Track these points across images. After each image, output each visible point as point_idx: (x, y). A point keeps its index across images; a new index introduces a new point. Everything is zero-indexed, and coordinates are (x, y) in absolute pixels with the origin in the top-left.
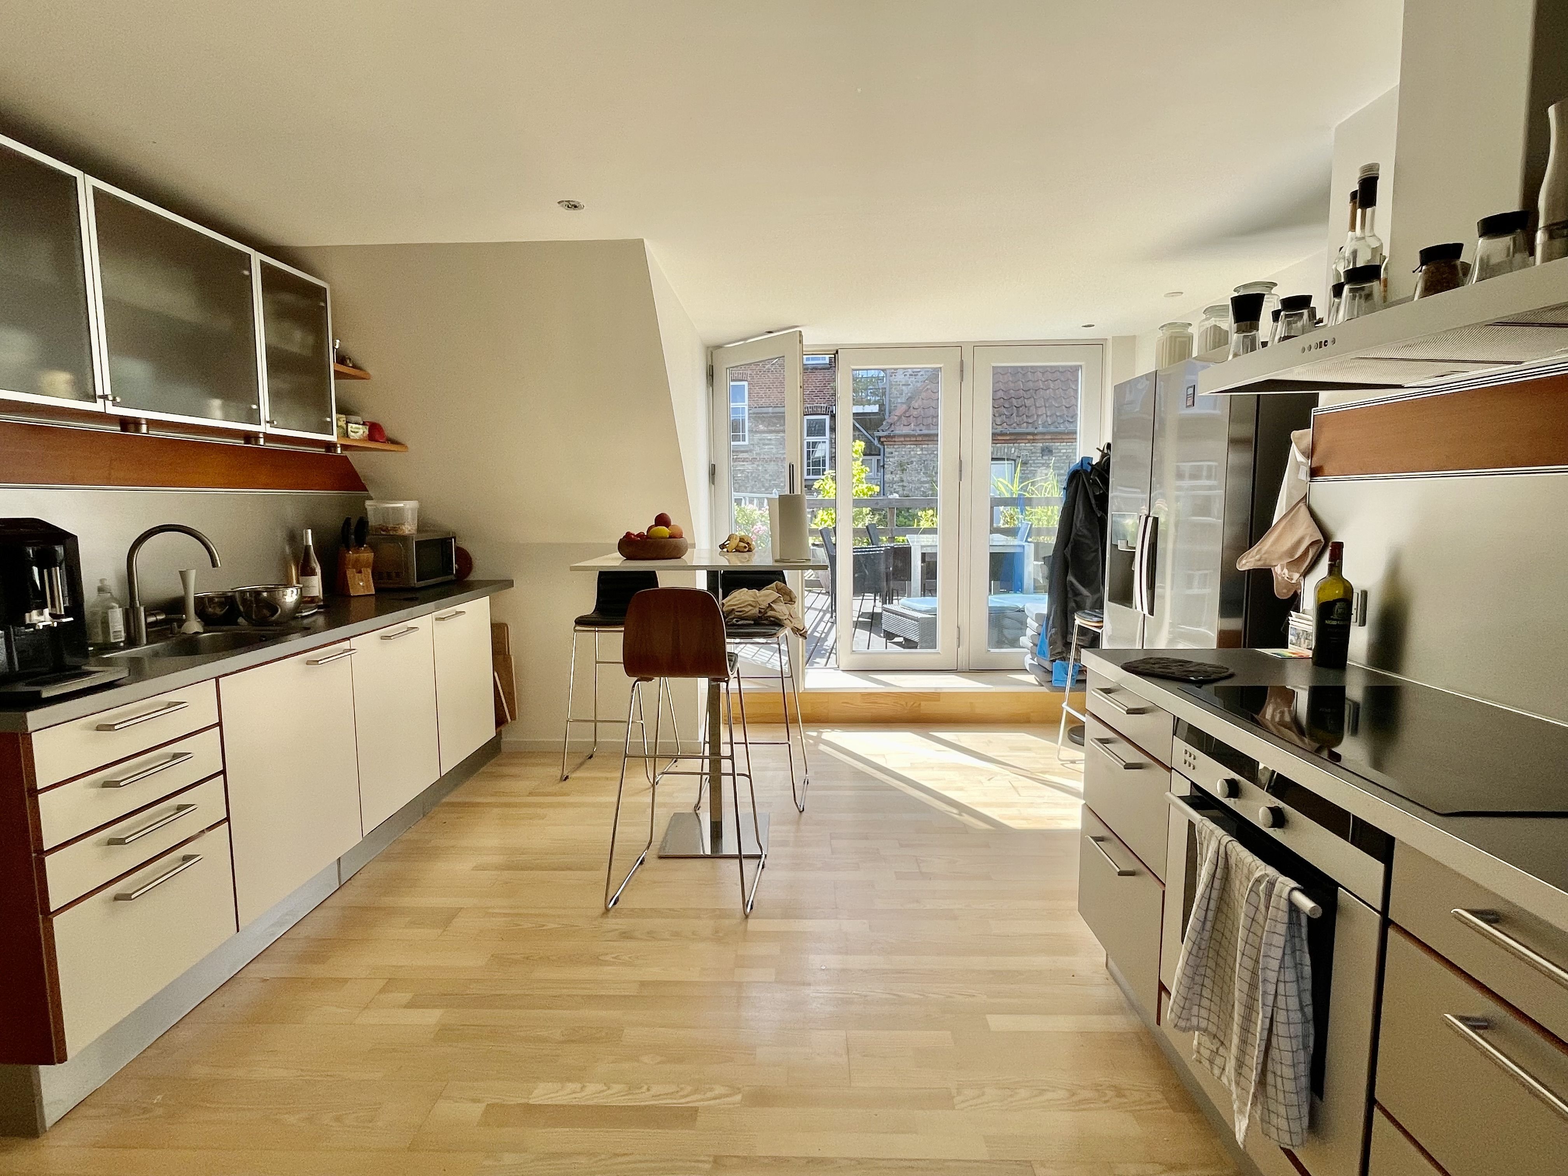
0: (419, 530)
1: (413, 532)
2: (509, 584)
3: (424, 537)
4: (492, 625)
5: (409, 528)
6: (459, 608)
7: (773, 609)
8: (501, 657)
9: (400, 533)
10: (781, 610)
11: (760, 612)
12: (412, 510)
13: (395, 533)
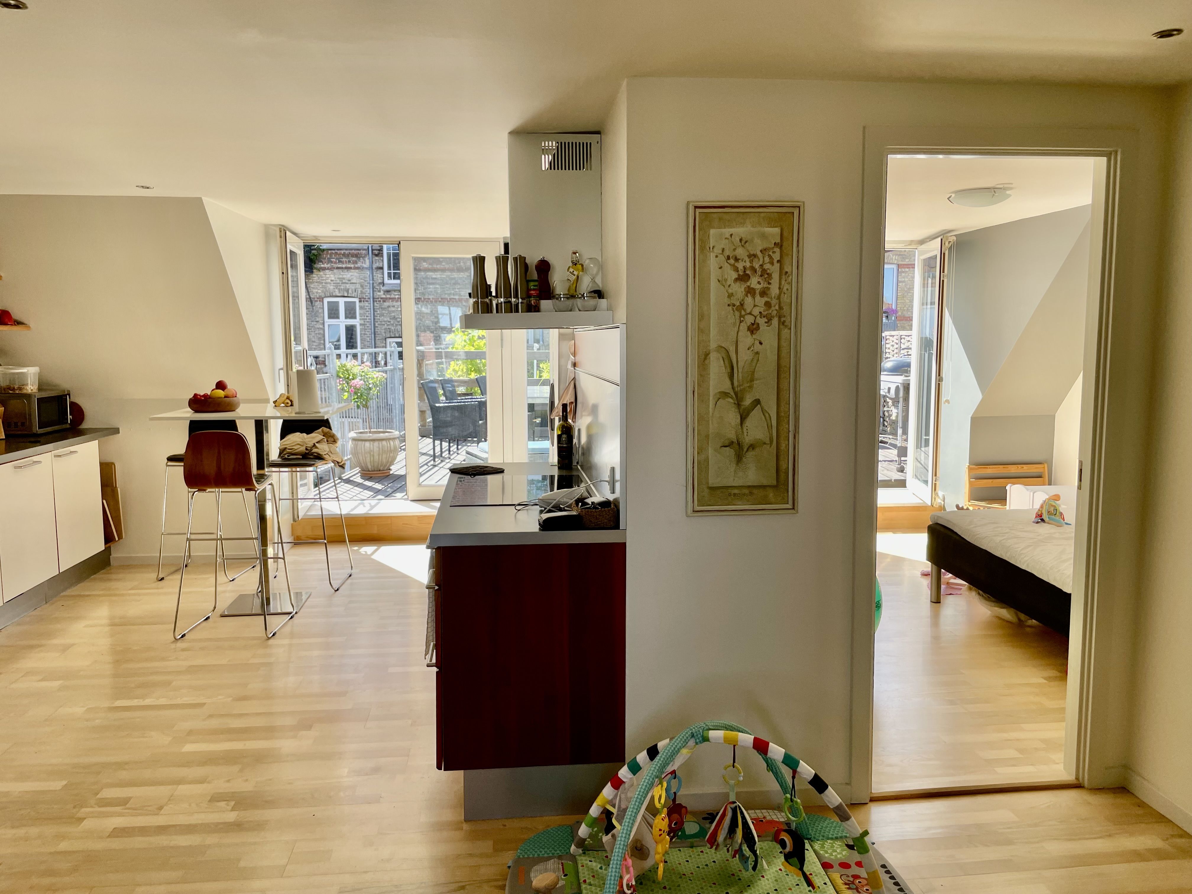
0: (40, 389)
1: (35, 391)
2: (116, 431)
3: (44, 395)
4: (102, 464)
5: (31, 387)
6: (72, 449)
7: (317, 448)
8: (109, 490)
9: (24, 391)
10: (323, 448)
11: (306, 449)
12: (34, 374)
13: (20, 392)
